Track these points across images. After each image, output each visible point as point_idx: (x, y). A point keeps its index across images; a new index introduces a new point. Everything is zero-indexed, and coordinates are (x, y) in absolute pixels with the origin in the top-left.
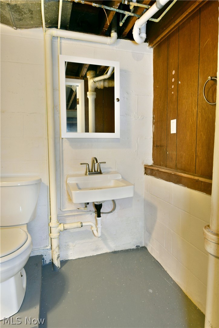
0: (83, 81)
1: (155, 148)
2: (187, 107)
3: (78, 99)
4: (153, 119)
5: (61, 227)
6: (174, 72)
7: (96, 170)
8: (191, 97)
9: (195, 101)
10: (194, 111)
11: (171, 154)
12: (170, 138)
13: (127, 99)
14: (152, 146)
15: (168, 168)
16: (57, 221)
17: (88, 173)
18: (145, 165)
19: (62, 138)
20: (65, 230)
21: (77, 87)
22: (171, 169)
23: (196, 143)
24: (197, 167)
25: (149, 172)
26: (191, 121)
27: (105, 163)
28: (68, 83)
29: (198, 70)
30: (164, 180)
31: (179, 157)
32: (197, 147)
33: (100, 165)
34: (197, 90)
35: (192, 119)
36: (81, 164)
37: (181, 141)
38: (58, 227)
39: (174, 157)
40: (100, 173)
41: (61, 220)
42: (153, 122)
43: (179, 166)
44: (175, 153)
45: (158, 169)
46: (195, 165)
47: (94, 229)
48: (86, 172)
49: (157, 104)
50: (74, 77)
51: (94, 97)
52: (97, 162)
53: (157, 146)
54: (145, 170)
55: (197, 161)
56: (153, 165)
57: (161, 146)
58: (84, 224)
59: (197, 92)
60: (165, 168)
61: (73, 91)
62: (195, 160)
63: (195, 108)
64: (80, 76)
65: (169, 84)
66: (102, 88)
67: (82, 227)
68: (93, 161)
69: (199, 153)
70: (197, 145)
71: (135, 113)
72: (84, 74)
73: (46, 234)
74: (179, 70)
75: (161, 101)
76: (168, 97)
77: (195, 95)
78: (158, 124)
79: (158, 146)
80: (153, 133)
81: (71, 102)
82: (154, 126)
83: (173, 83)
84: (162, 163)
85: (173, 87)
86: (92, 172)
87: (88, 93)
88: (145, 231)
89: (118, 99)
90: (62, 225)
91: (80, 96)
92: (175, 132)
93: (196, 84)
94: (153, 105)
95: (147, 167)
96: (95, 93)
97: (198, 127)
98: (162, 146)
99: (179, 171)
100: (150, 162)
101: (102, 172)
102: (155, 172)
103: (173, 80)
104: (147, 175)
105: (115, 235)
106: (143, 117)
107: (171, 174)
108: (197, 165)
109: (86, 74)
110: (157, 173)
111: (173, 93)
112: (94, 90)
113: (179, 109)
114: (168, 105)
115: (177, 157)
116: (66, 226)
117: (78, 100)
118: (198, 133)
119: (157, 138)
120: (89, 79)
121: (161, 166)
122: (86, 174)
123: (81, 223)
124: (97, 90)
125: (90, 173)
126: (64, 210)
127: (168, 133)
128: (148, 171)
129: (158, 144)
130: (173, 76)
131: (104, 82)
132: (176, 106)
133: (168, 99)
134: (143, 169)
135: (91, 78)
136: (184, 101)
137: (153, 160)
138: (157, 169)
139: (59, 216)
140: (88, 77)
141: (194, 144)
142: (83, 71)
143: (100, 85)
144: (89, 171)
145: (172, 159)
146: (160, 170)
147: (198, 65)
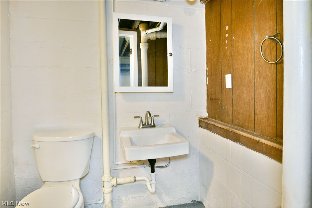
0: (136, 32)
1: (209, 101)
2: (242, 64)
3: (131, 49)
4: (207, 72)
5: (114, 182)
6: (227, 28)
7: (150, 123)
8: (247, 54)
9: (252, 58)
10: (250, 68)
11: (227, 109)
12: (226, 92)
13: (180, 53)
14: (206, 99)
15: (224, 122)
16: (110, 175)
17: (141, 127)
18: (199, 118)
19: (115, 93)
20: (118, 185)
21: (130, 38)
22: (227, 124)
23: (253, 101)
24: (255, 125)
25: (204, 125)
26: (247, 77)
27: (158, 116)
28: (121, 34)
29: (253, 27)
30: (220, 135)
31: (236, 112)
32: (255, 105)
33: (153, 118)
34: (253, 47)
35: (248, 75)
36: (135, 117)
37: (237, 96)
38: (111, 181)
39: (230, 112)
40: (154, 126)
41: (113, 173)
42: (207, 75)
43: (236, 122)
44: (231, 108)
45: (214, 123)
46: (254, 123)
47: (148, 183)
48: (140, 125)
49: (210, 57)
50: (127, 29)
51: (147, 47)
52: (150, 116)
53: (211, 99)
54: (200, 123)
55: (256, 119)
56: (208, 118)
57: (215, 99)
58: (137, 179)
59: (253, 49)
60: (221, 122)
61: (126, 41)
62: (254, 117)
63: (251, 65)
64: (133, 28)
65: (222, 39)
66: (154, 39)
67: (135, 181)
68: (147, 115)
69: (258, 112)
70: (255, 103)
71: (188, 66)
72: (137, 26)
73: (99, 188)
74: (232, 26)
75: (214, 54)
76: (222, 52)
77: (251, 52)
78: (212, 77)
79: (213, 99)
80: (207, 86)
81: (124, 50)
82: (208, 79)
83: (227, 39)
84: (217, 117)
85: (227, 42)
86: (145, 125)
87: (141, 44)
88: (201, 186)
89: (171, 53)
90: (115, 179)
91: (133, 46)
92: (230, 87)
93: (252, 41)
94: (206, 59)
95: (202, 120)
96: (147, 44)
97: (256, 84)
98: (217, 100)
99: (236, 127)
100: (205, 114)
101: (156, 124)
102: (211, 127)
103: (227, 35)
104: (201, 127)
105: (169, 189)
106: (196, 70)
107: (227, 130)
108: (255, 123)
109: (138, 27)
110: (213, 127)
111: (227, 48)
112: (146, 41)
113: (234, 64)
114: (222, 59)
115: (234, 112)
116: (120, 181)
117: (131, 51)
118: (256, 90)
119: (211, 91)
120: (141, 31)
121: (216, 119)
122: (139, 128)
123: (135, 177)
124: (149, 41)
125: (143, 126)
126: (117, 163)
127: (222, 87)
128: (203, 123)
129: (213, 97)
130: (227, 32)
131: (156, 34)
132: (230, 62)
133: (222, 53)
134: (198, 122)
135: (143, 30)
136: (239, 57)
137: (208, 112)
138: (212, 123)
139: (111, 169)
140: (141, 29)
141: (252, 102)
142: (136, 24)
143: (152, 37)
144: (143, 125)
145: (228, 114)
146: (216, 125)
147: (253, 22)
